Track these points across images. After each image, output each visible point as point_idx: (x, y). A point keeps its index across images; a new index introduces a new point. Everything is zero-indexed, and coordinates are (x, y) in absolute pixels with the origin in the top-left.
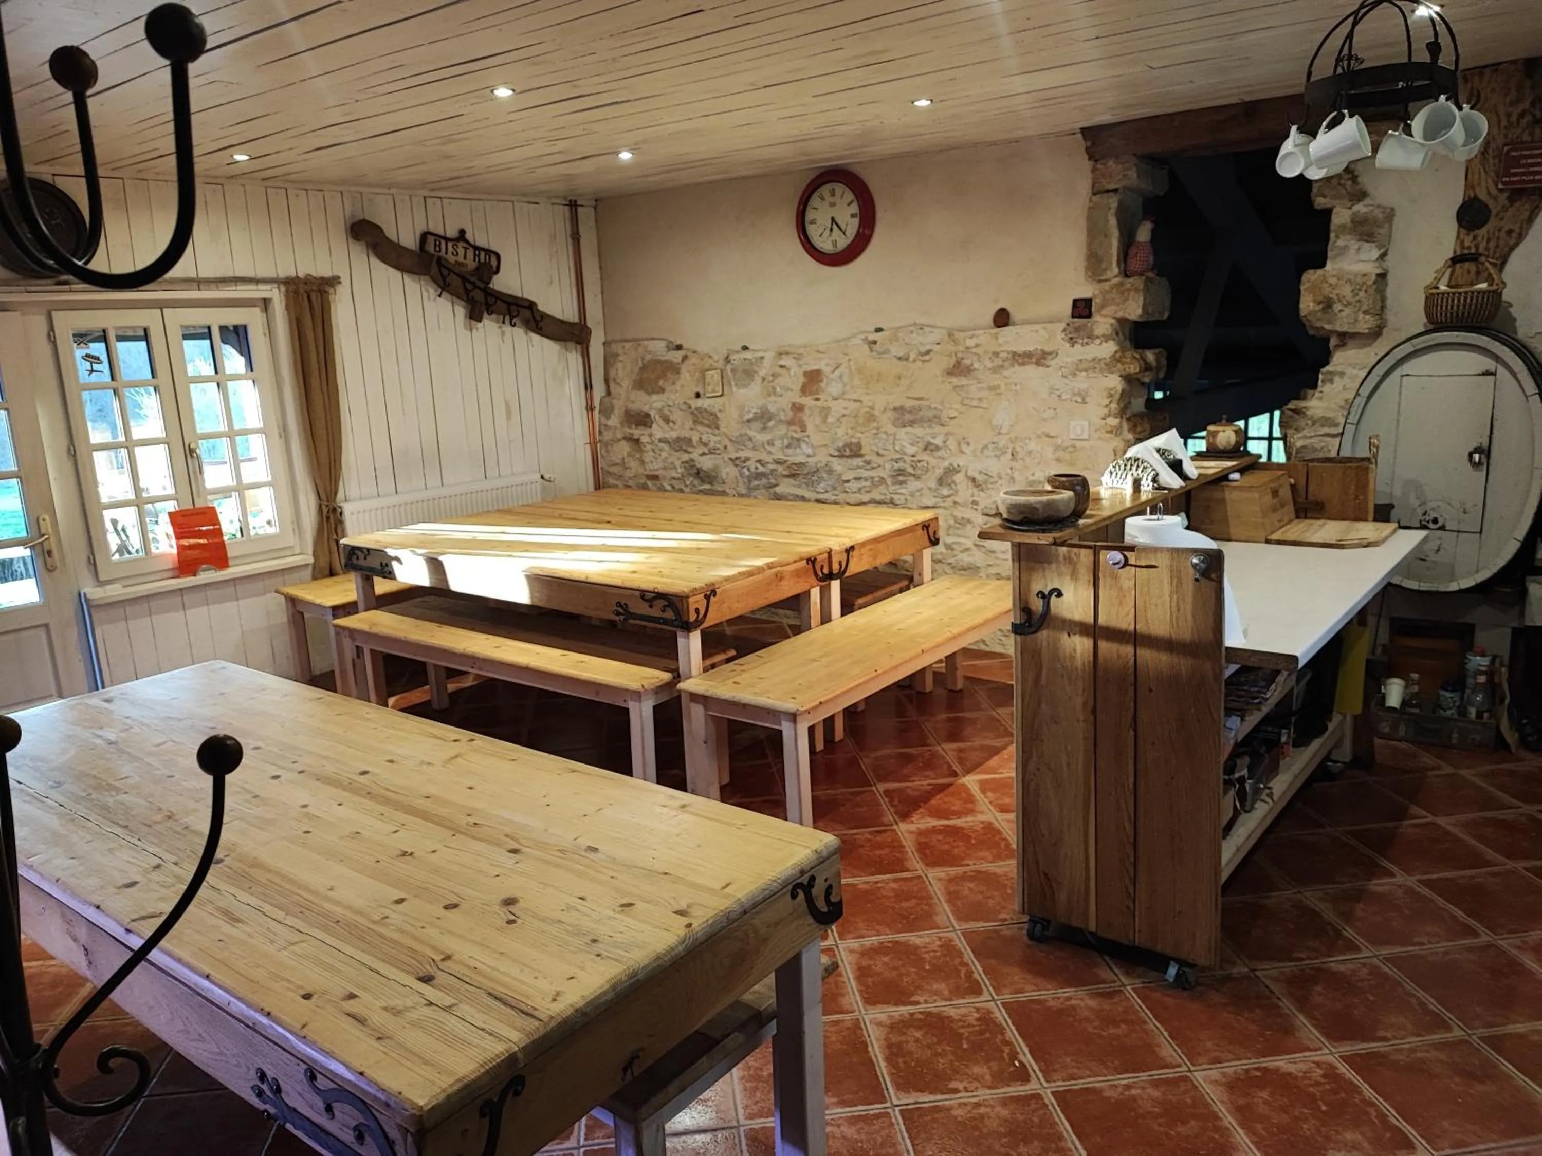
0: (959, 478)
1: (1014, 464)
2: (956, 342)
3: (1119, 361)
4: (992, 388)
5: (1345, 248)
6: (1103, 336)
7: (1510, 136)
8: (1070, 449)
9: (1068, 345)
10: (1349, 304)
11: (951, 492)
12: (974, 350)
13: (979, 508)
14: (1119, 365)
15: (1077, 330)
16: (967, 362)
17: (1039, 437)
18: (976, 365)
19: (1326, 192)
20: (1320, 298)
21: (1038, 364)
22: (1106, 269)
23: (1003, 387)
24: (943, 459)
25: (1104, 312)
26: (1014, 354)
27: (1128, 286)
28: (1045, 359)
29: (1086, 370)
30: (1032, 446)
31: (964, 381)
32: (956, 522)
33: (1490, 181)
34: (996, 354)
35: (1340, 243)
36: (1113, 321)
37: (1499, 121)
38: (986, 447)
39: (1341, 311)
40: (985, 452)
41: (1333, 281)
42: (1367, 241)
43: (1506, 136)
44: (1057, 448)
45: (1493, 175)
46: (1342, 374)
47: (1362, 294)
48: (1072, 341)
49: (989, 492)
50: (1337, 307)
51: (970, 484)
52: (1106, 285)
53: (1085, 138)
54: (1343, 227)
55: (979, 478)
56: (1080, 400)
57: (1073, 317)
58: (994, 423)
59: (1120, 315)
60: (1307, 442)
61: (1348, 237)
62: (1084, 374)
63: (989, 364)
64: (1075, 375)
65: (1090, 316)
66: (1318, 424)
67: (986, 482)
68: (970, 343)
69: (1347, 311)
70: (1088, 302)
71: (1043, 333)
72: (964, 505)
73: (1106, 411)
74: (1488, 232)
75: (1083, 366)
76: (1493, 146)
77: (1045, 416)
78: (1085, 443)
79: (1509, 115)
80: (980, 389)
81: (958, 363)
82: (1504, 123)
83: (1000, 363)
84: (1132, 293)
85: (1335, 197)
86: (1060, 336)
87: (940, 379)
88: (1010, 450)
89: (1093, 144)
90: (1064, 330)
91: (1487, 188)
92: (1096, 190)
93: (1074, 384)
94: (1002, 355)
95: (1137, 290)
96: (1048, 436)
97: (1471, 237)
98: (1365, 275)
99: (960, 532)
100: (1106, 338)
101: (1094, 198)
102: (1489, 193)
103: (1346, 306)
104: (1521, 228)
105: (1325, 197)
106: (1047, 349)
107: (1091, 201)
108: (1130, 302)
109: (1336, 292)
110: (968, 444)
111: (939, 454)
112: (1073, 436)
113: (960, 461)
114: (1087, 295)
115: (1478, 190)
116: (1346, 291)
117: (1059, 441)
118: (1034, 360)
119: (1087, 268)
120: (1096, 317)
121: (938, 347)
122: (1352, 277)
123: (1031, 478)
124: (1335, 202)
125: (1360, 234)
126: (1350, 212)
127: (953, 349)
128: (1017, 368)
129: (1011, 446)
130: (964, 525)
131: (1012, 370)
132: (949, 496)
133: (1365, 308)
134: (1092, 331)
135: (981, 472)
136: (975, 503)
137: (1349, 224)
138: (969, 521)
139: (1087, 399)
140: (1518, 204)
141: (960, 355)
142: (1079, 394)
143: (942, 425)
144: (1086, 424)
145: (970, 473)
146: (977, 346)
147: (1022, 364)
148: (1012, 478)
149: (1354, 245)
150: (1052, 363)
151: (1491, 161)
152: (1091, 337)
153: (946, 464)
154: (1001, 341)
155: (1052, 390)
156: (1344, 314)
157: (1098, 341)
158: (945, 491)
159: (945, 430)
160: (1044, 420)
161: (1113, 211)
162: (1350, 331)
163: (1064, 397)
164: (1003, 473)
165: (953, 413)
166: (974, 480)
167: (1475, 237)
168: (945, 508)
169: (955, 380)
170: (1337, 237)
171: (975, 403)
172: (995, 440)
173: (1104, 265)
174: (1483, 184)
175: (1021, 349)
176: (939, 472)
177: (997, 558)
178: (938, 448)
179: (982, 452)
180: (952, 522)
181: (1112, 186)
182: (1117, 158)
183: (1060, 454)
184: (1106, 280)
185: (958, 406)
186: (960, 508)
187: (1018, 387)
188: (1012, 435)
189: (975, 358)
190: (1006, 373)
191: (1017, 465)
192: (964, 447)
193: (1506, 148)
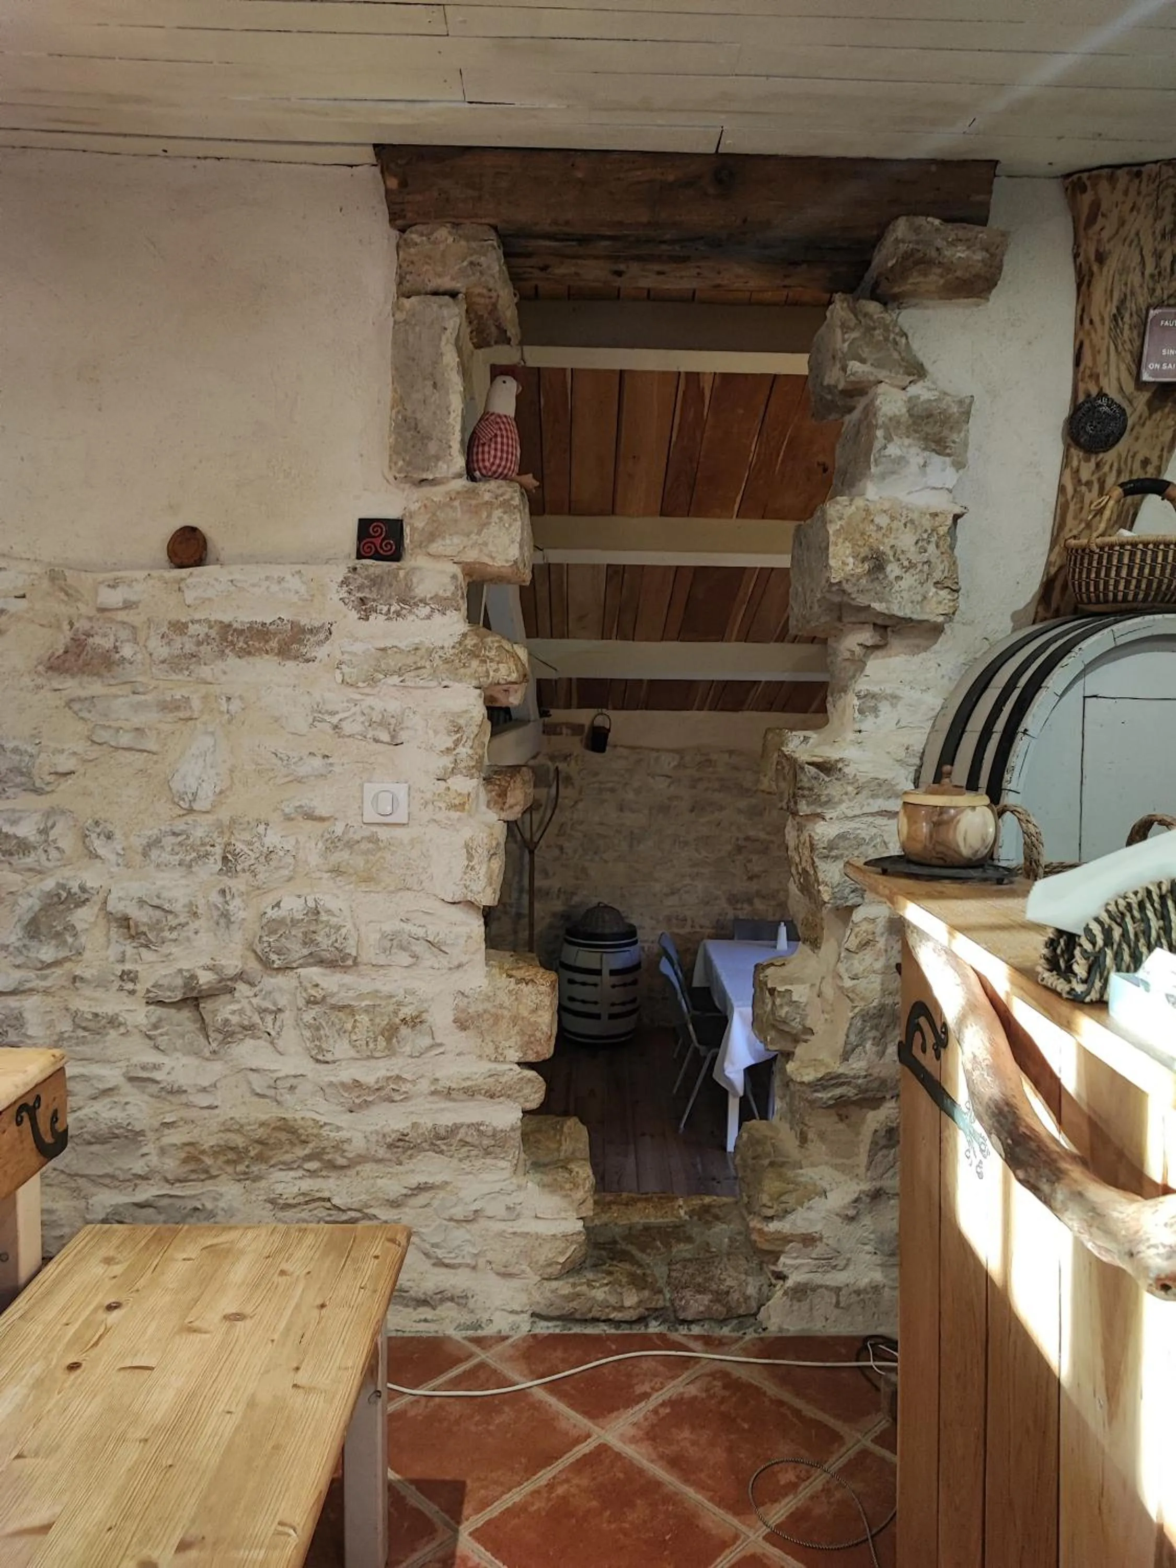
0: (83, 917)
1: (227, 882)
2: (70, 594)
3: (474, 654)
4: (166, 707)
5: (901, 461)
6: (435, 598)
7: (1158, 292)
8: (364, 846)
9: (354, 615)
10: (912, 565)
11: (62, 954)
12: (121, 616)
13: (141, 988)
14: (475, 663)
15: (376, 582)
16: (103, 642)
17: (288, 818)
18: (127, 651)
19: (865, 352)
20: (864, 551)
21: (284, 652)
22: (437, 458)
23: (196, 703)
24: (40, 872)
25: (435, 548)
26: (226, 628)
27: (487, 497)
28: (300, 642)
29: (399, 672)
30: (272, 839)
31: (96, 687)
32: (77, 1026)
33: (1123, 367)
34: (180, 628)
35: (893, 450)
36: (457, 570)
37: (1143, 262)
38: (155, 843)
39: (898, 578)
40: (154, 853)
41: (883, 520)
42: (938, 453)
43: (1152, 291)
44: (333, 844)
45: (1128, 357)
46: (894, 699)
47: (932, 548)
48: (365, 608)
49: (164, 950)
50: (893, 570)
51: (114, 932)
52: (437, 494)
53: (385, 171)
54: (895, 421)
55: (140, 916)
56: (385, 737)
57: (360, 556)
58: (176, 785)
59: (471, 556)
60: (848, 826)
61: (907, 441)
62: (395, 679)
63: (163, 652)
64: (372, 681)
65: (396, 556)
66: (865, 793)
67: (156, 926)
68: (112, 598)
69: (909, 580)
70: (394, 528)
71: (294, 583)
72: (101, 983)
73: (447, 761)
74: (1119, 456)
75: (392, 662)
76: (1131, 305)
77: (302, 771)
78: (398, 832)
79: (1158, 255)
80: (138, 708)
81: (78, 644)
82: (1150, 269)
83: (190, 647)
84: (497, 513)
85: (879, 365)
86: (335, 594)
87: (26, 681)
88: (218, 850)
89: (403, 184)
90: (345, 582)
91: (1119, 380)
92: (407, 286)
93: (370, 701)
94: (193, 629)
95: (506, 506)
96: (310, 816)
97: (1092, 464)
98: (935, 515)
99: (86, 1050)
100: (442, 605)
101: (407, 303)
102: (1121, 389)
103: (907, 569)
104: (1161, 457)
105: (863, 361)
106: (304, 621)
107: (397, 307)
108: (493, 529)
109: (890, 541)
110: (109, 837)
111: (29, 860)
112: (370, 815)
113: (92, 877)
114: (391, 512)
115: (1104, 382)
116: (907, 540)
117: (339, 829)
118: (274, 644)
119: (396, 451)
120: (413, 560)
121: (23, 603)
122: (915, 516)
123: (272, 914)
124: (882, 374)
125: (926, 439)
126: (902, 396)
127: (64, 610)
128: (232, 661)
129: (220, 841)
130: (98, 1032)
131: (220, 665)
132: (57, 963)
133: (937, 575)
134: (409, 588)
135: (142, 902)
136: (128, 976)
137: (905, 418)
138: (114, 1022)
139: (403, 736)
140: (1157, 416)
141: (82, 625)
142: (384, 724)
143: (38, 791)
144: (401, 791)
145: (114, 905)
146: (128, 605)
147: (246, 653)
148: (225, 915)
149: (915, 455)
150: (321, 653)
151: (1127, 332)
152: (408, 601)
153: (49, 884)
154: (190, 596)
155: (318, 714)
156: (904, 584)
157: (424, 611)
158: (47, 953)
159: (44, 802)
160: (300, 780)
161: (449, 336)
162: (915, 617)
163: (347, 728)
164: (201, 902)
165: (65, 763)
166: (125, 922)
167: (1098, 465)
168: (46, 992)
169: (71, 686)
170: (888, 438)
171: (125, 740)
172: (180, 826)
173: (433, 448)
174: (1113, 369)
175: (243, 617)
176: (28, 904)
177: (187, 1105)
178: (24, 847)
179: (145, 855)
180: (65, 1026)
181: (446, 283)
182: (456, 225)
183: (342, 856)
184: (434, 482)
185: (80, 747)
186: (87, 991)
187: (235, 706)
188: (224, 815)
189: (124, 634)
190: (205, 672)
191: (238, 884)
192: (98, 845)
193: (1152, 313)
